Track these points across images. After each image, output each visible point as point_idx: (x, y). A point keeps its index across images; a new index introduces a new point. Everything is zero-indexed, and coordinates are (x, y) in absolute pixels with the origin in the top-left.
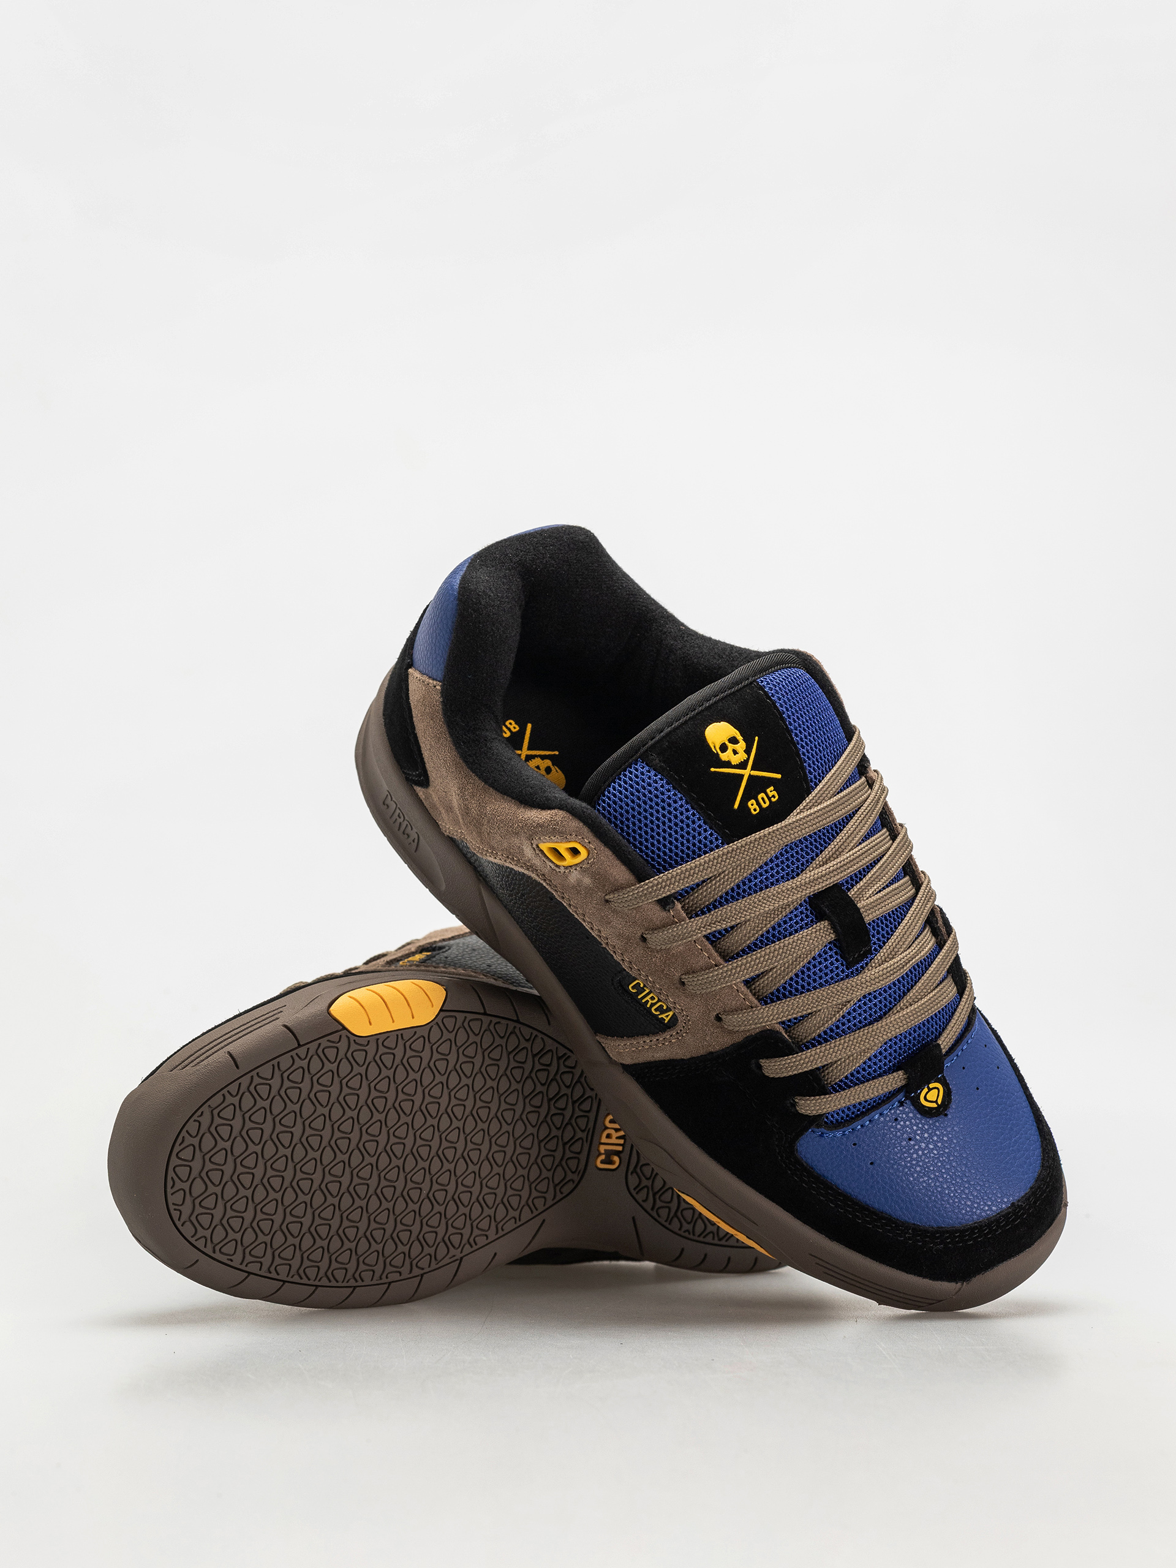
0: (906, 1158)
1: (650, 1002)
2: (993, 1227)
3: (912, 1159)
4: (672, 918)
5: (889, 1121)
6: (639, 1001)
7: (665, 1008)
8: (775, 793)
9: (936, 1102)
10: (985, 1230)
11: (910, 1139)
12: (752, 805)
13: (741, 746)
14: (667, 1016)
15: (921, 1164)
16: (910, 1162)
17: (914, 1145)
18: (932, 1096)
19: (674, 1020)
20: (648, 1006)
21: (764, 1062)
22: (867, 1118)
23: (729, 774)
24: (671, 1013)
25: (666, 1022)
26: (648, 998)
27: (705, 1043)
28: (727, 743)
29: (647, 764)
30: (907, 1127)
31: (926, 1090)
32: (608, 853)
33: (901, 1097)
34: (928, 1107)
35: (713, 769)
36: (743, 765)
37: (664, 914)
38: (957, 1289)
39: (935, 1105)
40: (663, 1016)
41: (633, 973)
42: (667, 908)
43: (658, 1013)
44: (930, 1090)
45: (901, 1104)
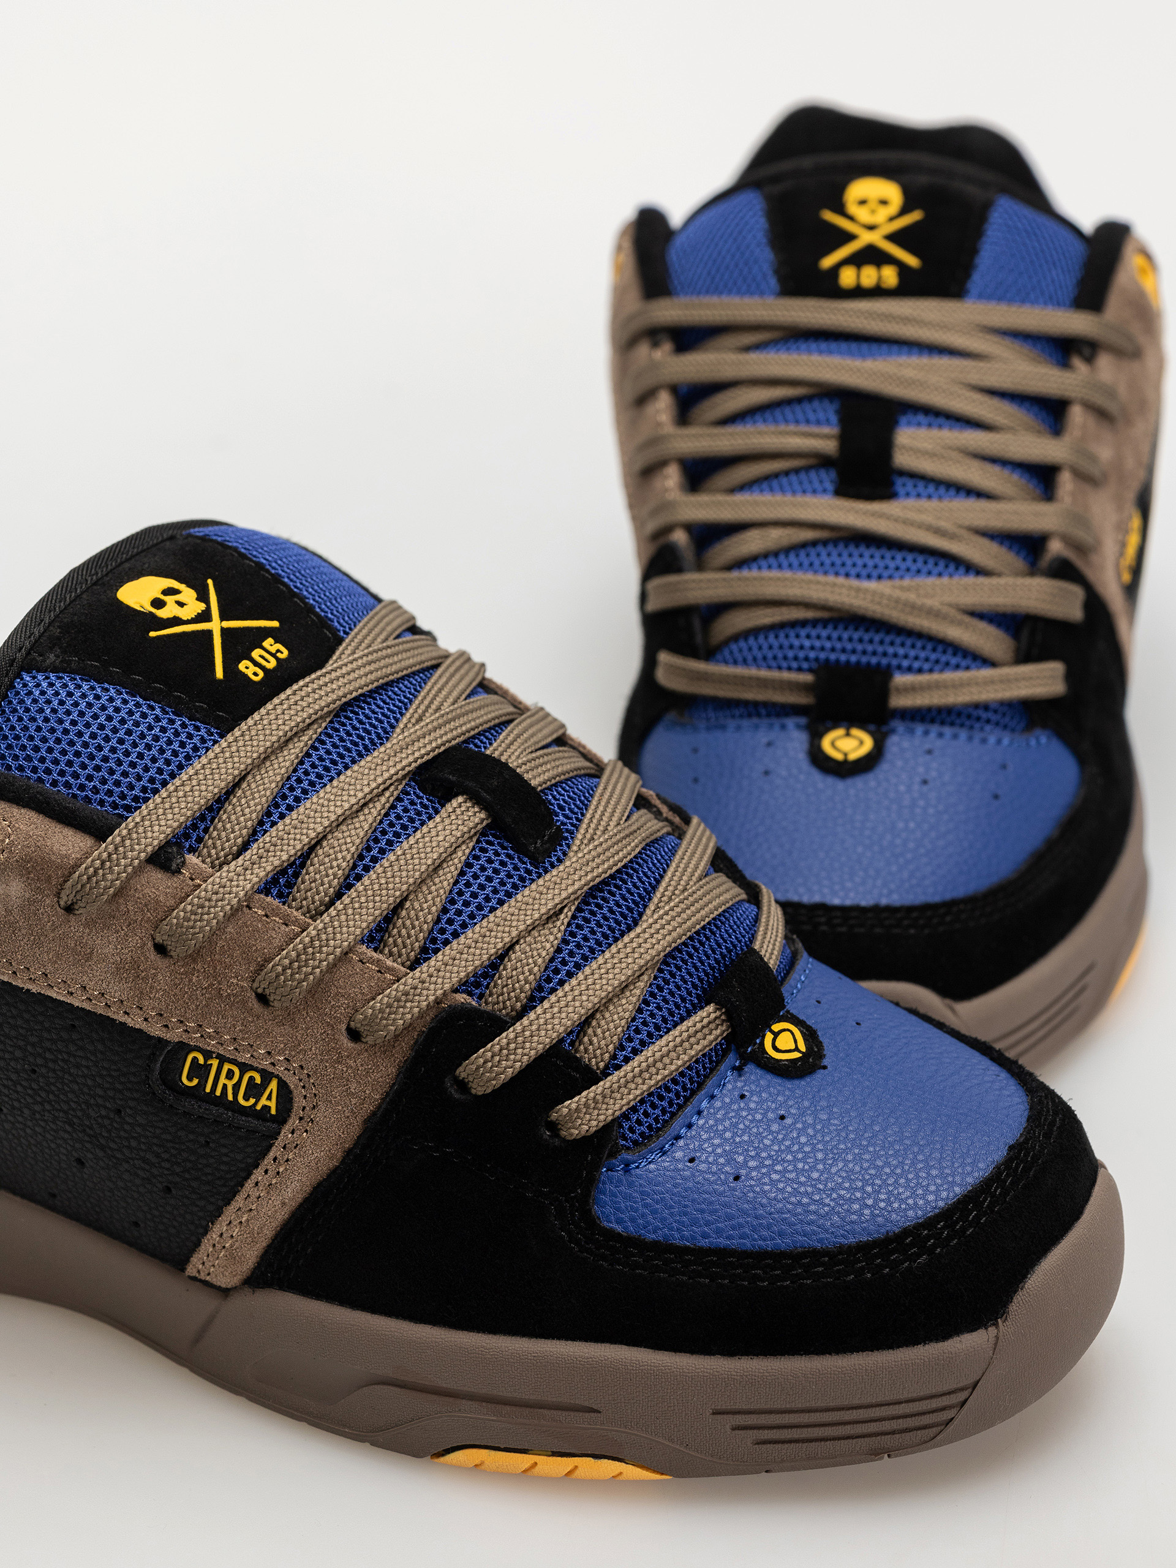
0: (788, 1147)
1: (230, 1085)
2: (995, 1191)
3: (802, 1146)
4: (191, 883)
5: (732, 1102)
6: (211, 1099)
7: (258, 1080)
8: (279, 646)
9: (797, 1049)
10: (985, 1200)
11: (782, 1118)
12: (245, 667)
13: (188, 594)
14: (269, 1098)
15: (820, 1146)
16: (800, 1150)
17: (794, 1124)
18: (785, 1041)
19: (285, 1094)
20: (230, 1097)
21: (464, 1071)
22: (688, 1109)
23: (184, 634)
24: (273, 1085)
25: (273, 1112)
26: (223, 1080)
27: (354, 1101)
28: (162, 597)
29: (38, 671)
30: (766, 1100)
31: (769, 1037)
32: (31, 815)
33: (732, 1059)
34: (787, 1060)
35: (152, 634)
36: (205, 616)
37: (174, 882)
38: (992, 1340)
39: (796, 1055)
40: (263, 1101)
41: (175, 1035)
42: (174, 867)
43: (252, 1101)
44: (776, 1035)
45: (739, 1070)
